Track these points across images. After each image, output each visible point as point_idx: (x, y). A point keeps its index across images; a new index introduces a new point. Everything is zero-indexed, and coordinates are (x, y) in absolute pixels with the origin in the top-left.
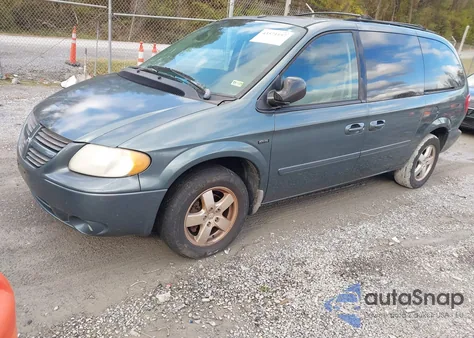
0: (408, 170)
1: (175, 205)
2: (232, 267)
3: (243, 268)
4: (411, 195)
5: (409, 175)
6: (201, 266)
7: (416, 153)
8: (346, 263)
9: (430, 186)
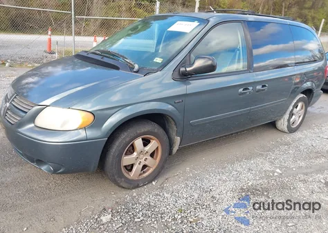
0: (286, 120)
1: (114, 150)
2: (157, 195)
3: (166, 195)
4: (288, 138)
5: (286, 123)
6: (135, 194)
7: (291, 108)
8: (242, 189)
9: (302, 131)
